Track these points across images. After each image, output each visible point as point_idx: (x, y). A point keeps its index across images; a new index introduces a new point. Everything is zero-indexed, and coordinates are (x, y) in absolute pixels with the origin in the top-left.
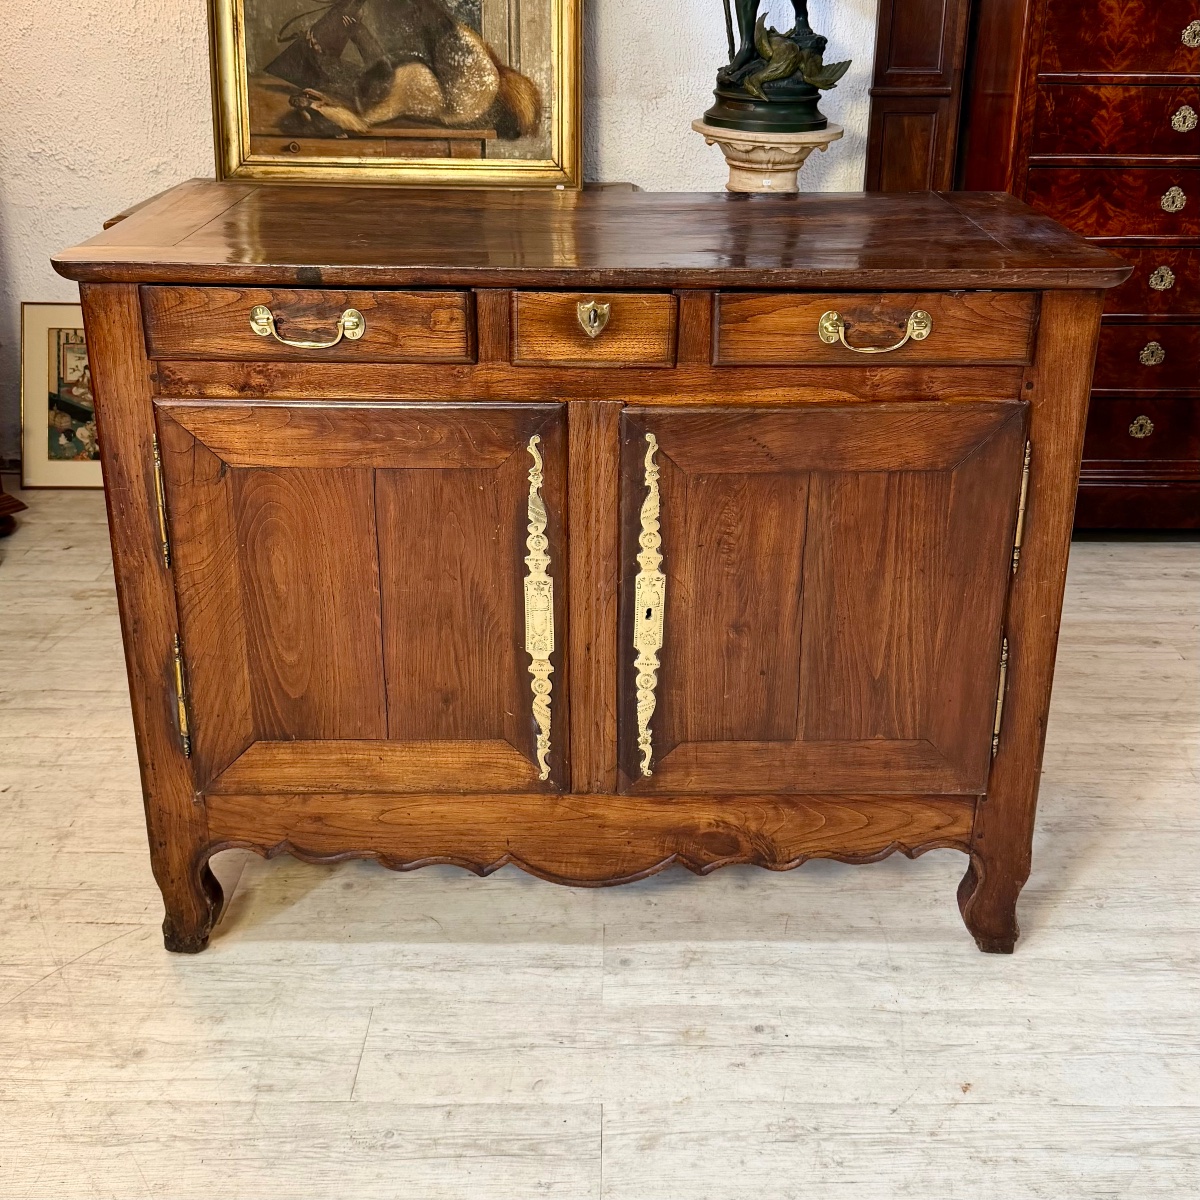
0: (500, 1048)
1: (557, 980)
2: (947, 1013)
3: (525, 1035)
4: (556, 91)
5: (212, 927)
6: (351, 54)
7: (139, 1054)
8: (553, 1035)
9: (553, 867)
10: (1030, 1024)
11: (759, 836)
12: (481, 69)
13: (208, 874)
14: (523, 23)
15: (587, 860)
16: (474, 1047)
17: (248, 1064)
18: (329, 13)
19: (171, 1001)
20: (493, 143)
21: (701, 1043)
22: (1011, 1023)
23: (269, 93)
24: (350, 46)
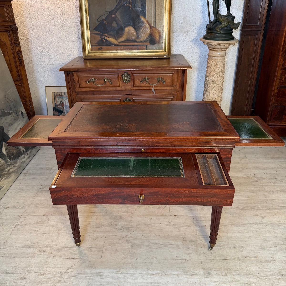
4: (164, 32)
12: (146, 27)
14: (156, 15)
18: (109, 14)
20: (148, 46)
23: (95, 35)
24: (114, 22)
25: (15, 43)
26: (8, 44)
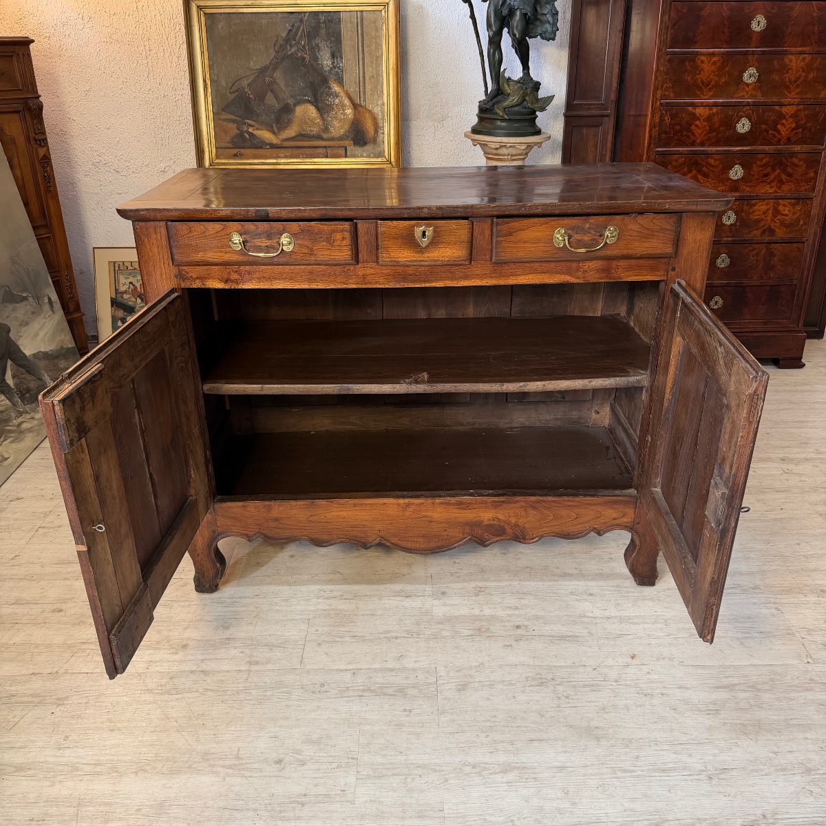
0: (380, 639)
1: (407, 603)
2: (621, 617)
3: (393, 632)
4: (386, 117)
5: (221, 579)
6: (270, 99)
7: (185, 646)
8: (408, 632)
9: (404, 544)
10: (666, 623)
11: (517, 525)
12: (343, 106)
13: (217, 552)
14: (367, 78)
15: (422, 540)
16: (365, 638)
17: (244, 650)
18: (258, 76)
19: (200, 618)
20: (351, 148)
21: (487, 634)
22: (656, 622)
23: (225, 123)
24: (270, 95)
25: (36, 140)
26: (21, 140)
